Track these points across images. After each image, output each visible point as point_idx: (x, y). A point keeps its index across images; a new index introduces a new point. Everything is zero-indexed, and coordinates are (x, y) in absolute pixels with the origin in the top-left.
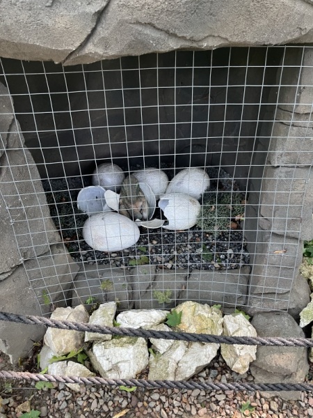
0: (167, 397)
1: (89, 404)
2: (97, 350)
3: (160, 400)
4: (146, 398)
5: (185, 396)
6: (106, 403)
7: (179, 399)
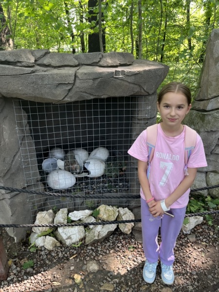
0: (95, 248)
1: (58, 255)
2: (60, 230)
3: (92, 249)
4: (85, 249)
5: (103, 246)
6: (66, 253)
7: (100, 247)
